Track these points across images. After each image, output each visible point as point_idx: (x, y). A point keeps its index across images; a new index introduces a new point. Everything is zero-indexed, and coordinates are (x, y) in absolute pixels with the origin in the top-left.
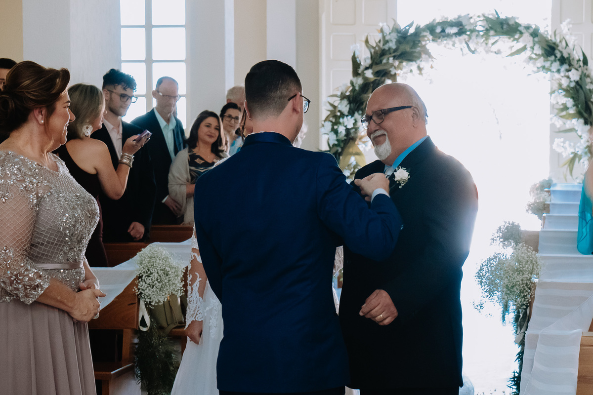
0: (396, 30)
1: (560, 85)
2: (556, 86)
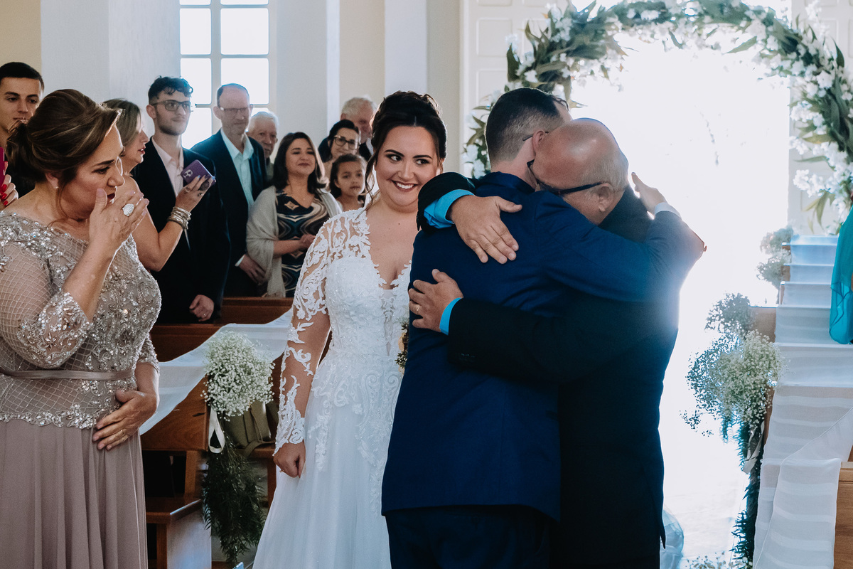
0: (571, 14)
2: (798, 96)
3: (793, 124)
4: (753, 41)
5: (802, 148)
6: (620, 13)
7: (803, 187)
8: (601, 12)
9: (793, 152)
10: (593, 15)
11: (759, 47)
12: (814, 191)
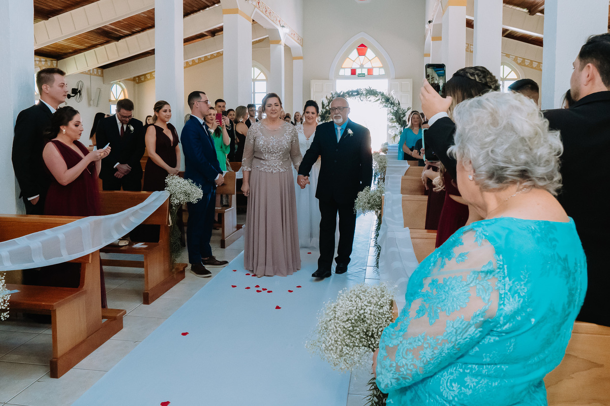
0: (336, 93)
1: (391, 112)
2: (389, 112)
3: (388, 119)
4: (379, 99)
5: (390, 124)
6: (348, 93)
7: (390, 133)
8: (344, 93)
9: (388, 125)
10: (342, 94)
11: (380, 101)
12: (393, 134)
